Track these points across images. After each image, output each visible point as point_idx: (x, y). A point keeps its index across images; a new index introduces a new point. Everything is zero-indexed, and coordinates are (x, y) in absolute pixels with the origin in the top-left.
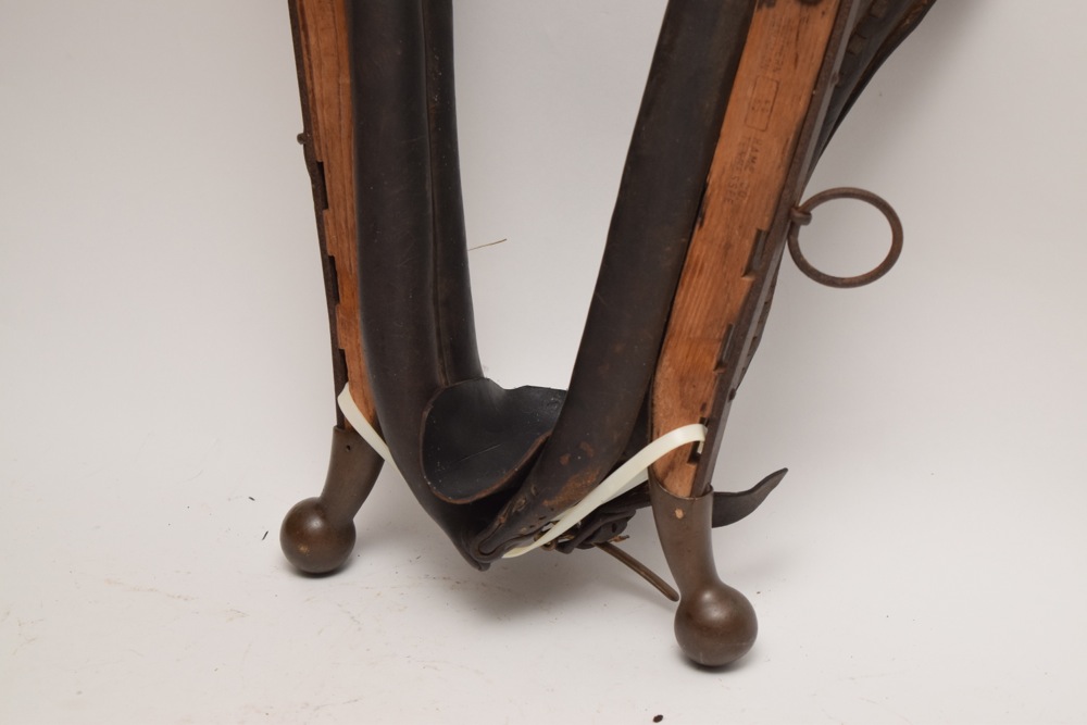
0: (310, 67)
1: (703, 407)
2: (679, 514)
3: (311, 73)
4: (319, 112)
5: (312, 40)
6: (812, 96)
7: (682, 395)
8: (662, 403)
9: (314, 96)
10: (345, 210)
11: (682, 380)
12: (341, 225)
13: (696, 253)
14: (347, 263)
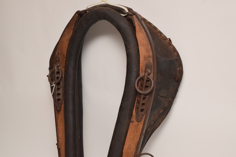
0: (58, 132)
4: (59, 140)
5: (59, 127)
10: (63, 156)
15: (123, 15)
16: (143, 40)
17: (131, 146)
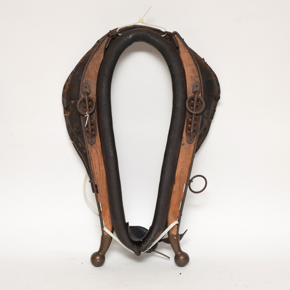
0: (93, 167)
1: (178, 217)
2: (175, 238)
3: (94, 168)
4: (96, 175)
5: (94, 162)
6: (192, 160)
7: (174, 216)
8: (170, 218)
9: (94, 172)
10: (102, 193)
11: (174, 213)
12: (102, 196)
13: (174, 190)
14: (103, 203)
15: (163, 36)
16: (188, 60)
17: (183, 169)
